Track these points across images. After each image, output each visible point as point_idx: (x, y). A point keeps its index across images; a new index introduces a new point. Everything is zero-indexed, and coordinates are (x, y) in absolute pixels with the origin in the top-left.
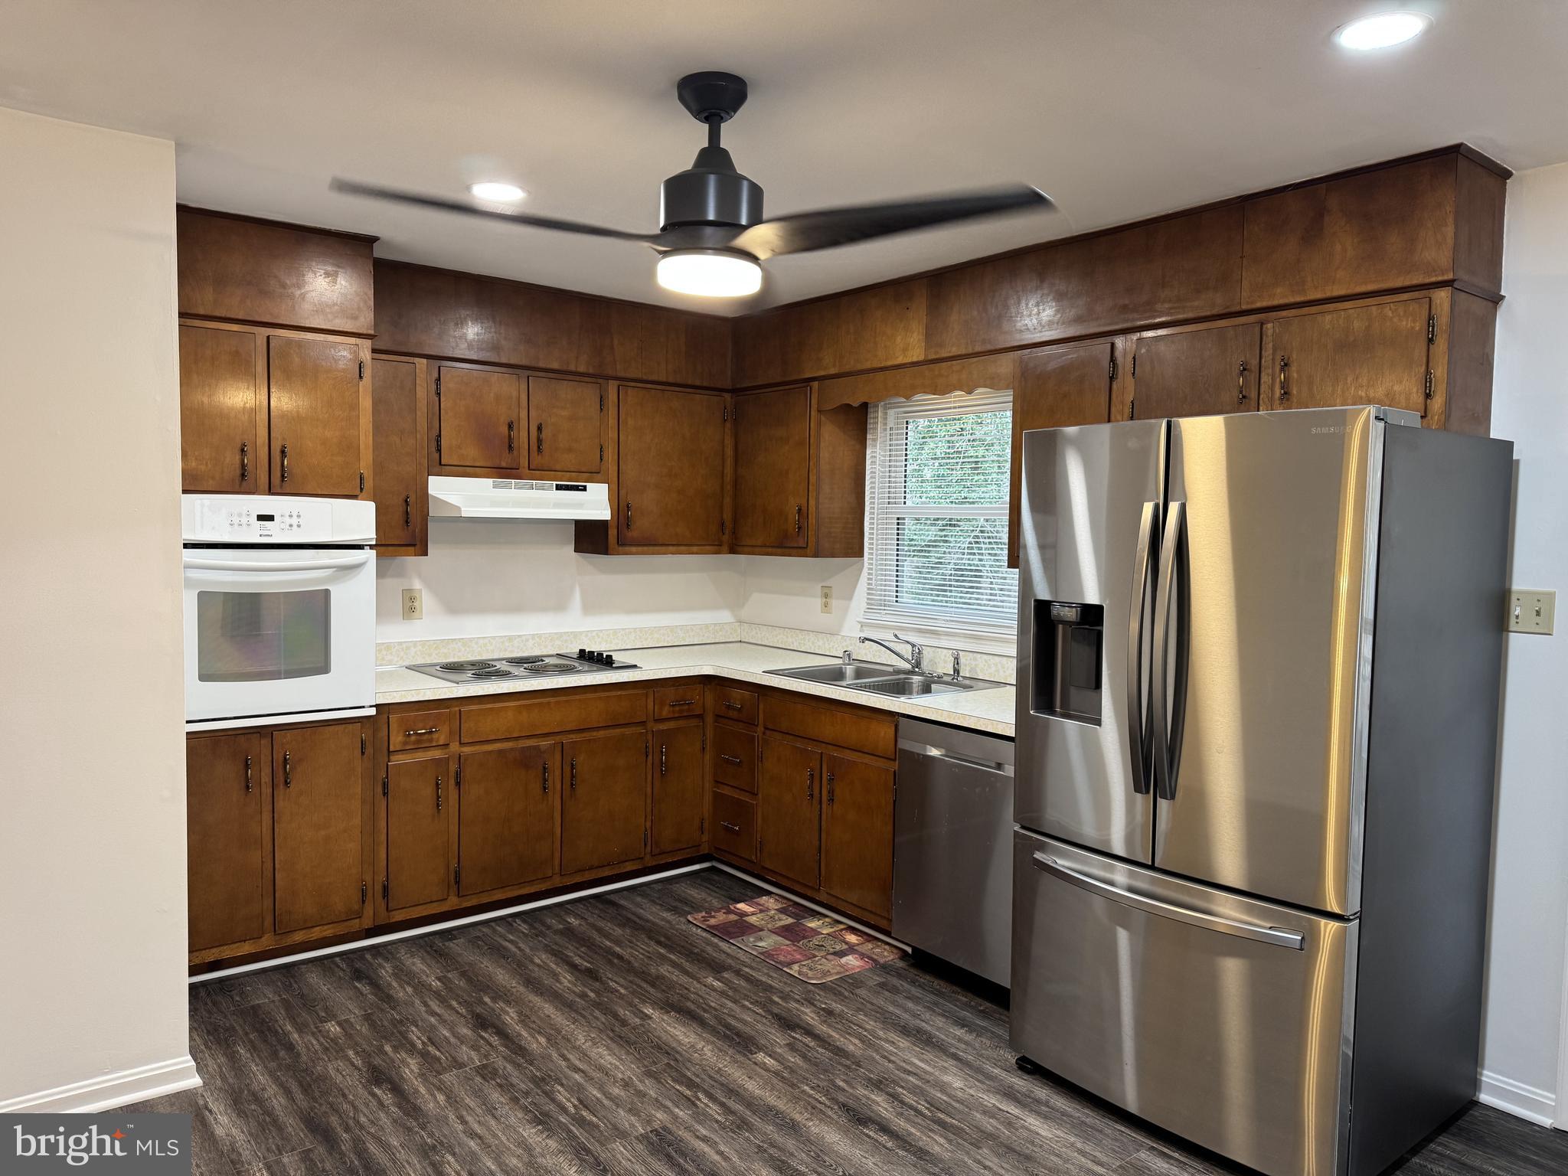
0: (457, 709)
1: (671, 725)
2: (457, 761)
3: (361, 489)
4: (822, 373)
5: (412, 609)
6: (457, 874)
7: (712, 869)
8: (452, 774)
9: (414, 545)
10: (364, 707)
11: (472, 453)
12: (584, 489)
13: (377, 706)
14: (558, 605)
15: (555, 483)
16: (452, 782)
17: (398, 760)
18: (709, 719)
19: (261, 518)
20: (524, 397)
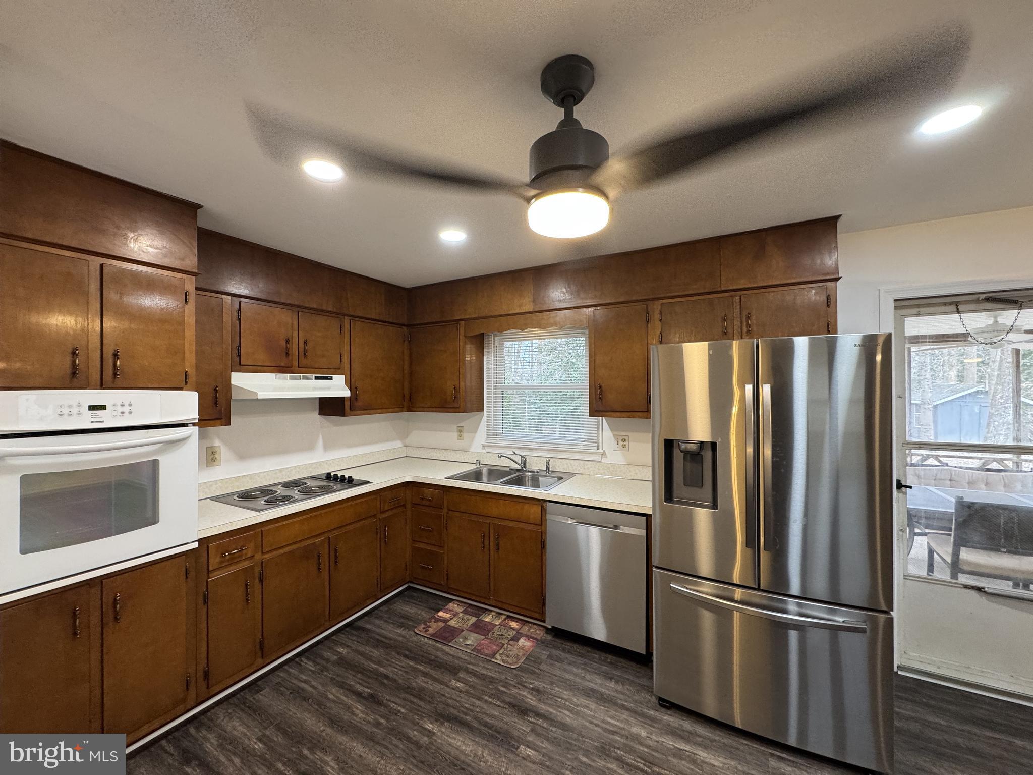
0: (260, 530)
1: (390, 513)
2: (260, 566)
3: (186, 383)
4: (467, 317)
5: (214, 460)
6: (262, 644)
7: (409, 588)
8: (257, 575)
9: (221, 419)
10: (187, 543)
11: (261, 357)
12: (331, 378)
13: (199, 541)
14: (310, 447)
15: (314, 375)
16: (257, 581)
17: (216, 576)
18: (409, 506)
19: (92, 408)
20: (295, 323)
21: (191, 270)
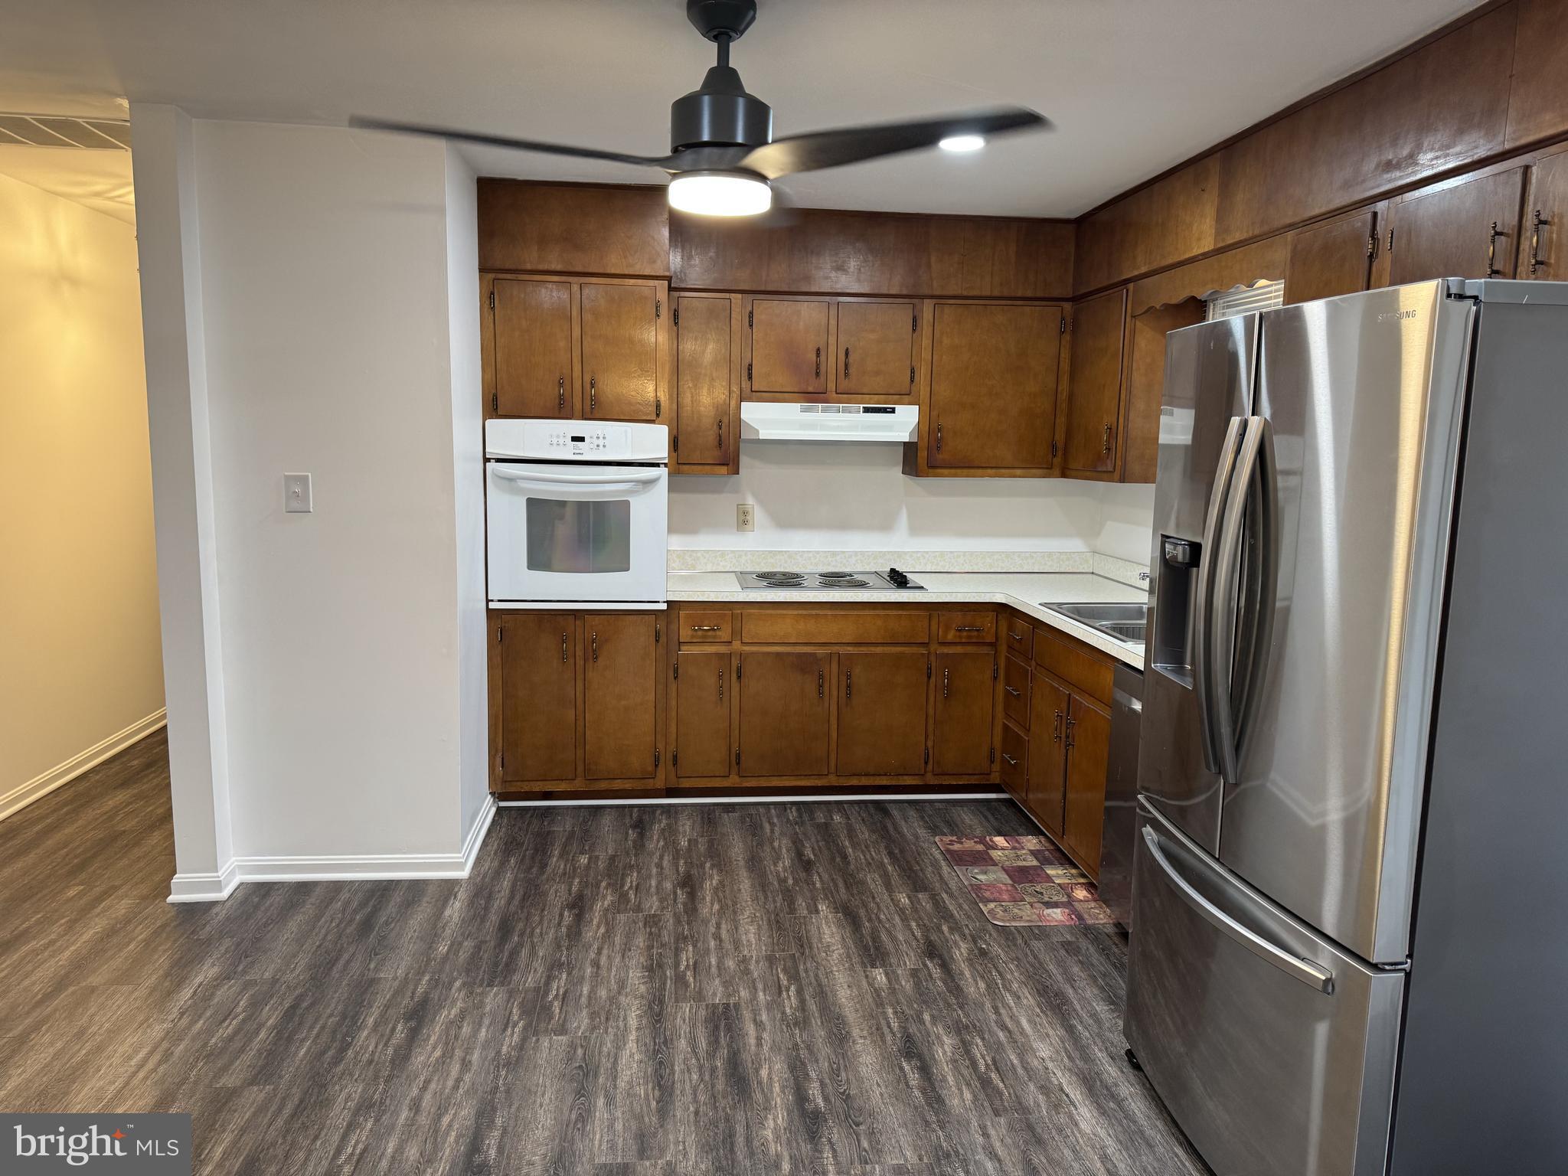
0: (739, 611)
1: (959, 650)
2: (738, 657)
3: (658, 415)
4: (1136, 273)
5: (745, 522)
6: (738, 756)
7: (1009, 803)
8: (734, 668)
9: (728, 465)
10: (658, 602)
11: (783, 380)
12: (893, 411)
13: (667, 602)
14: (885, 525)
15: (862, 406)
16: (734, 676)
17: (685, 650)
18: (1003, 648)
19: (575, 439)
20: (833, 322)
21: (662, 274)
